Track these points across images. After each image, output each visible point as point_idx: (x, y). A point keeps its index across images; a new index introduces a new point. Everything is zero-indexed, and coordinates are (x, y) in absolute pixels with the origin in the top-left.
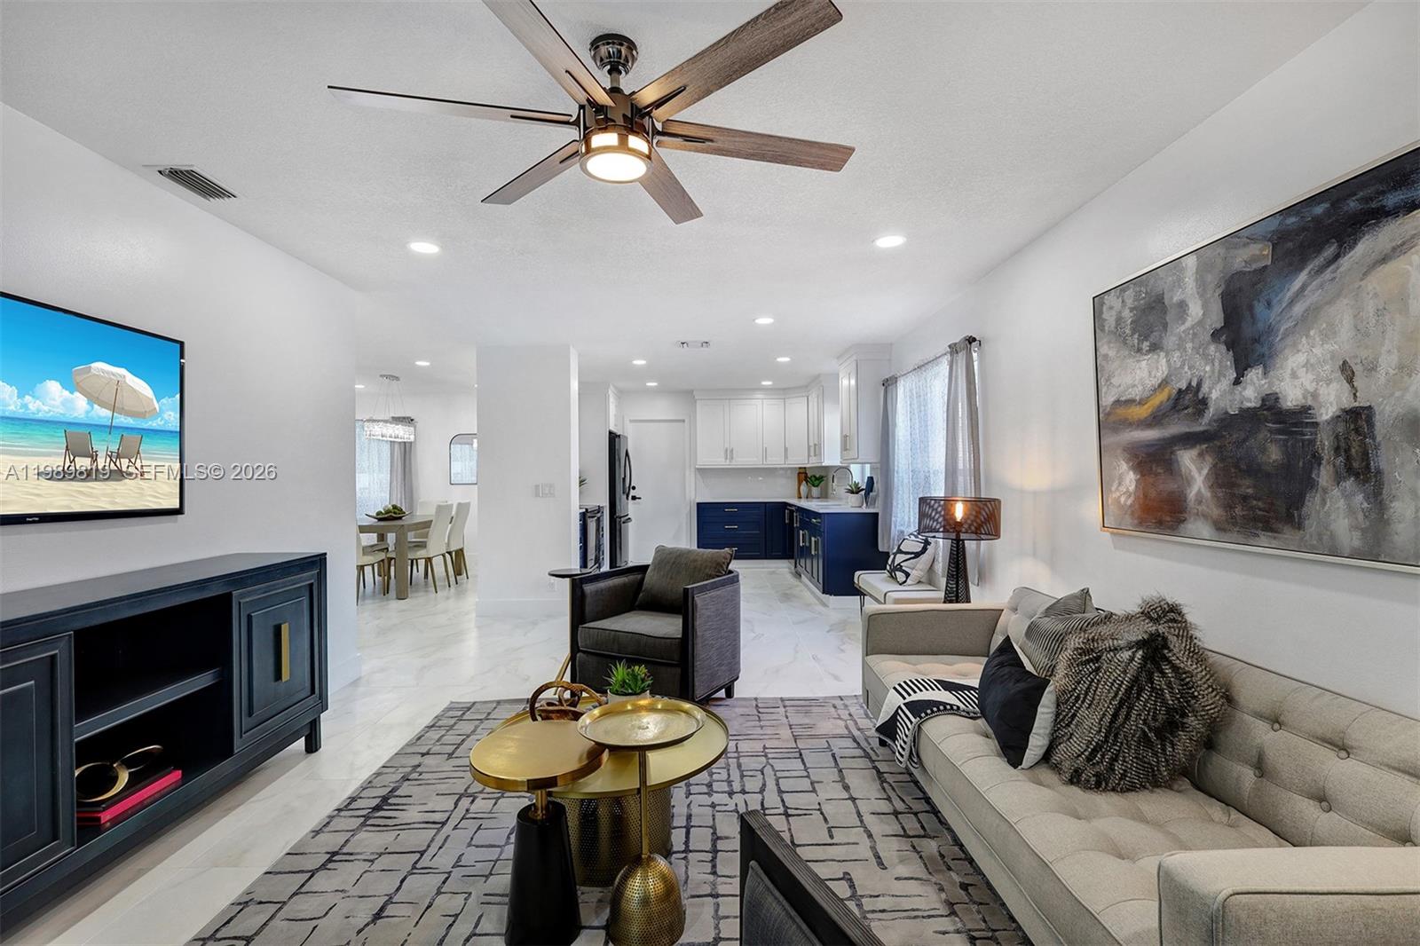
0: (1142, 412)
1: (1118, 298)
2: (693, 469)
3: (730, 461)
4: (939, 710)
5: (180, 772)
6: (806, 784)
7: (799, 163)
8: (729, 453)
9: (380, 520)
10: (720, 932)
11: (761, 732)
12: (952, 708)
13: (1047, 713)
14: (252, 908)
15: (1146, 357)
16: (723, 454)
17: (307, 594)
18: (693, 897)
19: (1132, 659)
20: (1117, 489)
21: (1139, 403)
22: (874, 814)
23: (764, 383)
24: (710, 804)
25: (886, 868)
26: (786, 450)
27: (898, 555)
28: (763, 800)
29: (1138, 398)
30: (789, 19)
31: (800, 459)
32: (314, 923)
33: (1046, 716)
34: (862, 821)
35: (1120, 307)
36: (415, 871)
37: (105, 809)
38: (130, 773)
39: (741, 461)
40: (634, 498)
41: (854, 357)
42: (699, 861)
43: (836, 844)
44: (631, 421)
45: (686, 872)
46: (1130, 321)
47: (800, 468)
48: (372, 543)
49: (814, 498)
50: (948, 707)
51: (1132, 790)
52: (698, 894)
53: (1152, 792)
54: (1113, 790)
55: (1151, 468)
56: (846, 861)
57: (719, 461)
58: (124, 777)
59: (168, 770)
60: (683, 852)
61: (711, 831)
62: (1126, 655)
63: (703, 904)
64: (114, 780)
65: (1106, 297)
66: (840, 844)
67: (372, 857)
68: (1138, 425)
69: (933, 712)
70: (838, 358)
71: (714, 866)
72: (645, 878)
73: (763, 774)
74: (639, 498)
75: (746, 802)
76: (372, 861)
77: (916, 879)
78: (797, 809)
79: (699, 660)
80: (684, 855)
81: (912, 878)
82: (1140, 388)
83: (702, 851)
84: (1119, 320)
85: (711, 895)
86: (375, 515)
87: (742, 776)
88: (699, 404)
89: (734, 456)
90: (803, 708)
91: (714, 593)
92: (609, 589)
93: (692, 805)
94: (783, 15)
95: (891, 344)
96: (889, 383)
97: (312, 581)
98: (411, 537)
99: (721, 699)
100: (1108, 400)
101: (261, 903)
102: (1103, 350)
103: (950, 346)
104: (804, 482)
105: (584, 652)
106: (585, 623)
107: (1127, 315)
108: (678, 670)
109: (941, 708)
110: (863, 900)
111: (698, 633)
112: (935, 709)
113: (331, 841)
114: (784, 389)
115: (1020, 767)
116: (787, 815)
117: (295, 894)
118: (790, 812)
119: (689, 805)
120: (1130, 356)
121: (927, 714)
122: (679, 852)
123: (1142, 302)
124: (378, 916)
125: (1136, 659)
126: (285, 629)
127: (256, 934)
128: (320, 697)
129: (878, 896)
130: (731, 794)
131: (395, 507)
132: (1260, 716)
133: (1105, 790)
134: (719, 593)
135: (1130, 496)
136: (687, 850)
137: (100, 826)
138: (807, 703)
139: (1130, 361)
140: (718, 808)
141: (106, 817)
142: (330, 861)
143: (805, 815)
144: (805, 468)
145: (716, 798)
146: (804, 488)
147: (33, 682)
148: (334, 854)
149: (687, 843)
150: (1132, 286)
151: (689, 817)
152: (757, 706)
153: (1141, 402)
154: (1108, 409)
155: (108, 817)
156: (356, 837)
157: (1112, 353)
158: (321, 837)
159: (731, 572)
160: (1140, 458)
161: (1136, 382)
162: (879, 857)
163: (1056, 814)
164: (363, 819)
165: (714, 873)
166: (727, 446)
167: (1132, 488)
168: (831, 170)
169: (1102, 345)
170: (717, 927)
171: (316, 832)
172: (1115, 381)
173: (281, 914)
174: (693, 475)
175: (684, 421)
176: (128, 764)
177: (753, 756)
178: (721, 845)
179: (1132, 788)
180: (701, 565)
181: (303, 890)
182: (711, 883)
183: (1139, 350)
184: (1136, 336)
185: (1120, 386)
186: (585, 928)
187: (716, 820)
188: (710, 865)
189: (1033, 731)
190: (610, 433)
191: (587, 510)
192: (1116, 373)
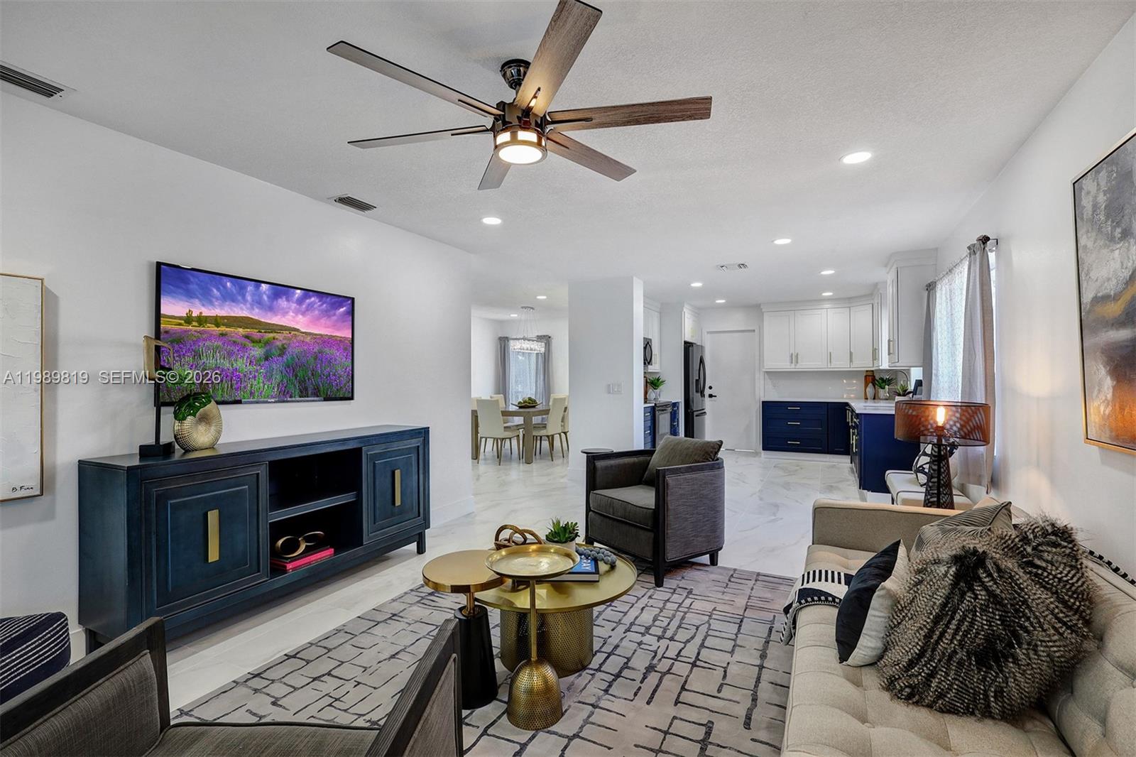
0: (1115, 309)
1: (1093, 181)
2: (762, 374)
3: (795, 365)
4: (820, 600)
5: (333, 550)
6: (728, 645)
7: (670, 119)
8: (794, 358)
9: (520, 407)
10: (581, 732)
11: (722, 597)
12: (834, 601)
13: (880, 617)
14: (342, 634)
15: (1118, 246)
16: (788, 359)
17: (416, 452)
18: (580, 702)
19: (947, 572)
20: (1097, 396)
21: (1114, 299)
22: (772, 683)
23: (825, 294)
24: (639, 641)
25: (749, 729)
26: (851, 354)
27: (922, 457)
28: (683, 648)
29: (1112, 293)
30: (568, 25)
31: (864, 364)
32: (363, 650)
33: (879, 620)
34: (756, 686)
35: (1095, 192)
36: (427, 636)
37: (290, 562)
38: (306, 546)
39: (805, 365)
40: (711, 396)
41: (895, 267)
42: (601, 680)
43: (719, 698)
44: (708, 333)
45: (587, 684)
46: (1104, 206)
47: (867, 371)
48: (520, 423)
49: (881, 399)
50: (830, 599)
51: (956, 714)
52: (584, 701)
53: (979, 720)
54: (930, 706)
55: (1125, 373)
56: (718, 713)
57: (785, 365)
58: (303, 547)
59: (326, 548)
60: (594, 670)
61: (626, 660)
62: (943, 569)
63: (583, 709)
64: (298, 547)
65: (1084, 182)
66: (723, 699)
67: (410, 622)
68: (1113, 325)
69: (813, 600)
70: (886, 266)
71: (610, 686)
72: (531, 676)
73: (697, 629)
74: (715, 396)
75: (668, 646)
76: (410, 624)
77: (771, 745)
78: (706, 662)
79: (672, 529)
80: (593, 672)
81: (767, 744)
82: (1114, 281)
83: (608, 673)
84: (1095, 207)
85: (592, 705)
86: (517, 404)
87: (679, 627)
88: (766, 317)
89: (799, 361)
90: (770, 584)
91: (688, 476)
92: (619, 466)
93: (624, 640)
94: (561, 24)
95: (937, 249)
96: (931, 287)
97: (419, 444)
98: (536, 420)
99: (705, 565)
100: (1088, 297)
101: (346, 632)
102: (1082, 242)
103: (969, 248)
104: (871, 384)
105: (594, 512)
106: (595, 490)
107: (1102, 199)
108: (651, 535)
109: (823, 598)
110: (709, 746)
111: (670, 507)
112: (816, 598)
113: (397, 607)
114: (850, 298)
115: (844, 663)
116: (694, 665)
117: (363, 632)
118: (698, 663)
119: (622, 639)
120: (1106, 246)
121: (807, 601)
122: (591, 669)
123: (1113, 182)
124: (393, 656)
125: (949, 575)
126: (398, 473)
127: (334, 648)
128: (425, 519)
129: (724, 747)
130: (660, 638)
131: (530, 399)
132: (1121, 667)
133: (917, 703)
134: (694, 476)
135: (1108, 404)
136: (599, 670)
137: (286, 570)
138: (781, 581)
139: (1105, 251)
140: (642, 646)
141: (289, 566)
142: (390, 618)
143: (710, 668)
144: (872, 371)
145: (647, 639)
146: (870, 389)
147: (247, 487)
148: (394, 615)
149: (601, 665)
150: (1105, 165)
151: (617, 647)
152: (732, 575)
153: (1116, 298)
154: (1088, 307)
155: (291, 567)
156: (411, 609)
157: (1090, 244)
158: (395, 603)
159: (718, 459)
160: (1116, 362)
161: (1111, 276)
162: (750, 719)
163: (837, 710)
164: (420, 598)
165: (606, 691)
166: (792, 351)
167: (1109, 396)
168: (701, 119)
169: (1082, 235)
170: (582, 727)
171: (394, 600)
172: (1093, 275)
173: (350, 642)
174: (762, 377)
175: (754, 331)
176: (307, 539)
177: (699, 614)
178: (626, 673)
179: (950, 710)
180: (692, 452)
181: (368, 631)
182: (598, 697)
183: (1112, 239)
184: (1109, 223)
185: (1097, 280)
186: (498, 700)
187: (635, 655)
188: (608, 684)
189: (864, 631)
190: (686, 343)
191: (655, 404)
192: (1094, 266)
